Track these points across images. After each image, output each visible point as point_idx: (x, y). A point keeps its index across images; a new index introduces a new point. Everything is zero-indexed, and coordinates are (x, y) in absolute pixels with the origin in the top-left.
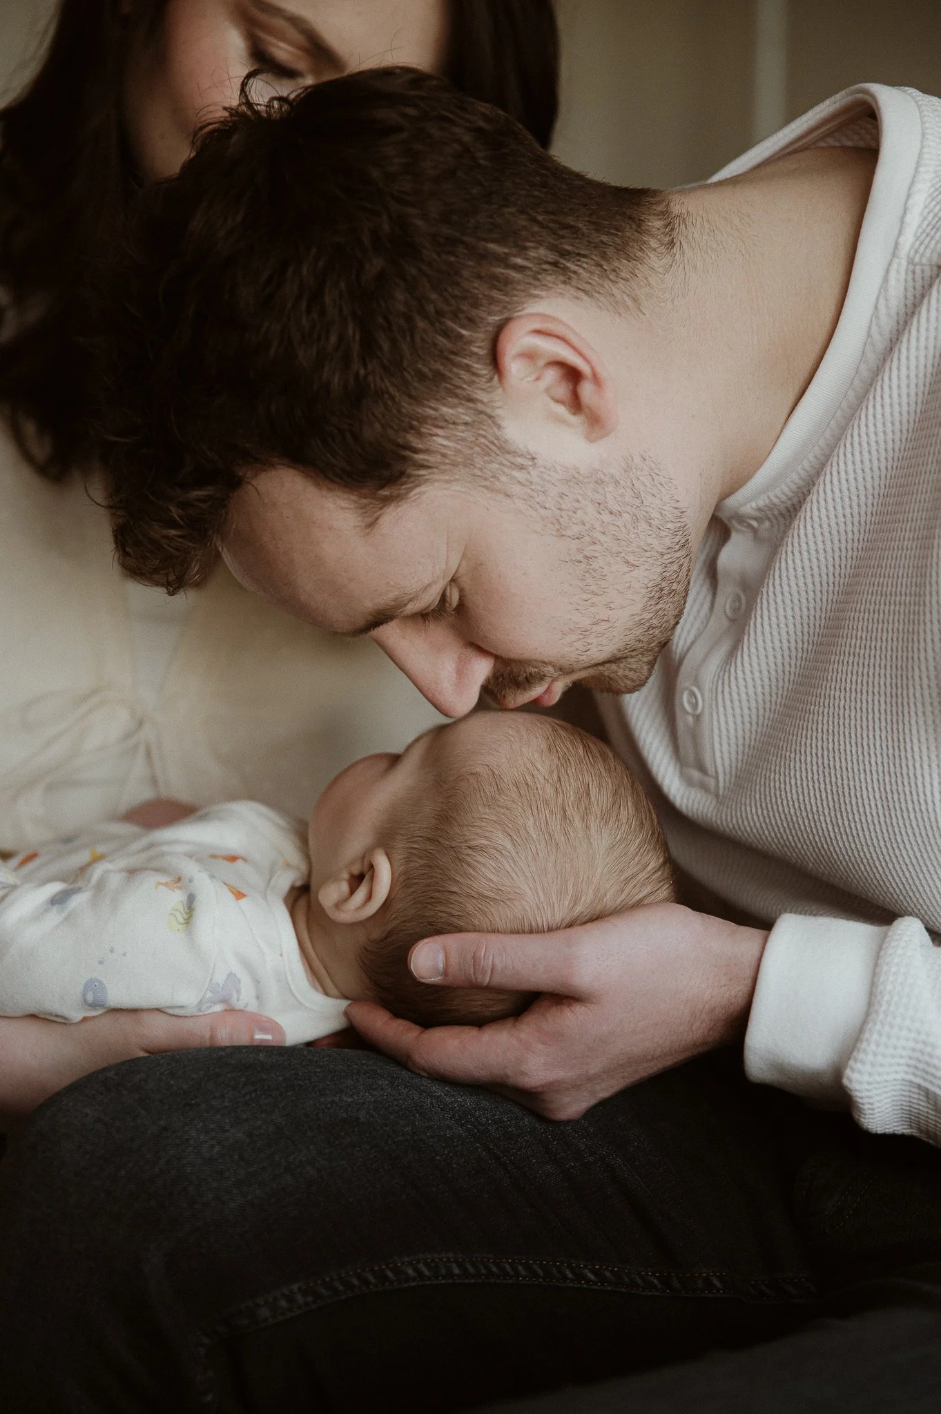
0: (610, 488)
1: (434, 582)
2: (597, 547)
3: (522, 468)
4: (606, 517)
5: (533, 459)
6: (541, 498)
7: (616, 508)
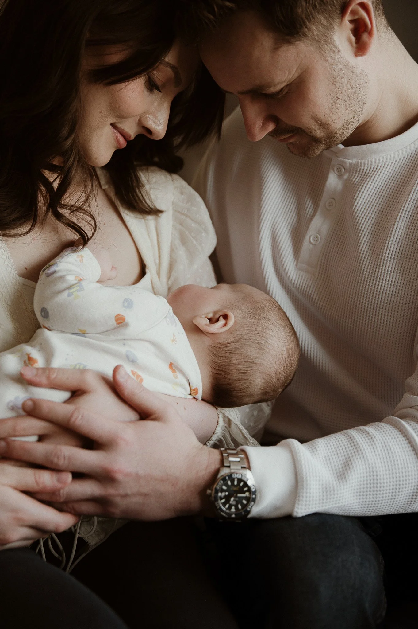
0: (355, 76)
1: (282, 82)
2: (342, 95)
3: (334, 52)
4: (349, 86)
5: (339, 51)
6: (335, 67)
7: (353, 85)
